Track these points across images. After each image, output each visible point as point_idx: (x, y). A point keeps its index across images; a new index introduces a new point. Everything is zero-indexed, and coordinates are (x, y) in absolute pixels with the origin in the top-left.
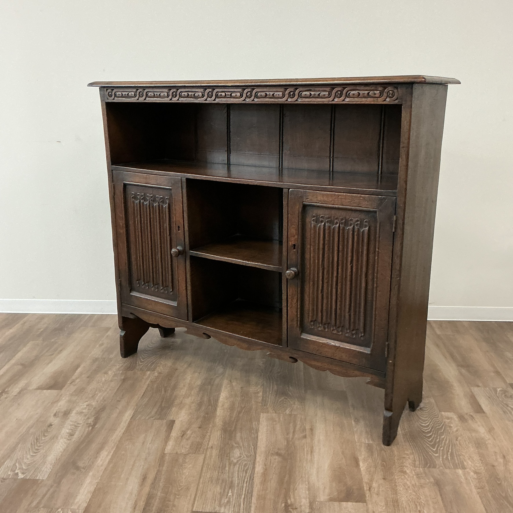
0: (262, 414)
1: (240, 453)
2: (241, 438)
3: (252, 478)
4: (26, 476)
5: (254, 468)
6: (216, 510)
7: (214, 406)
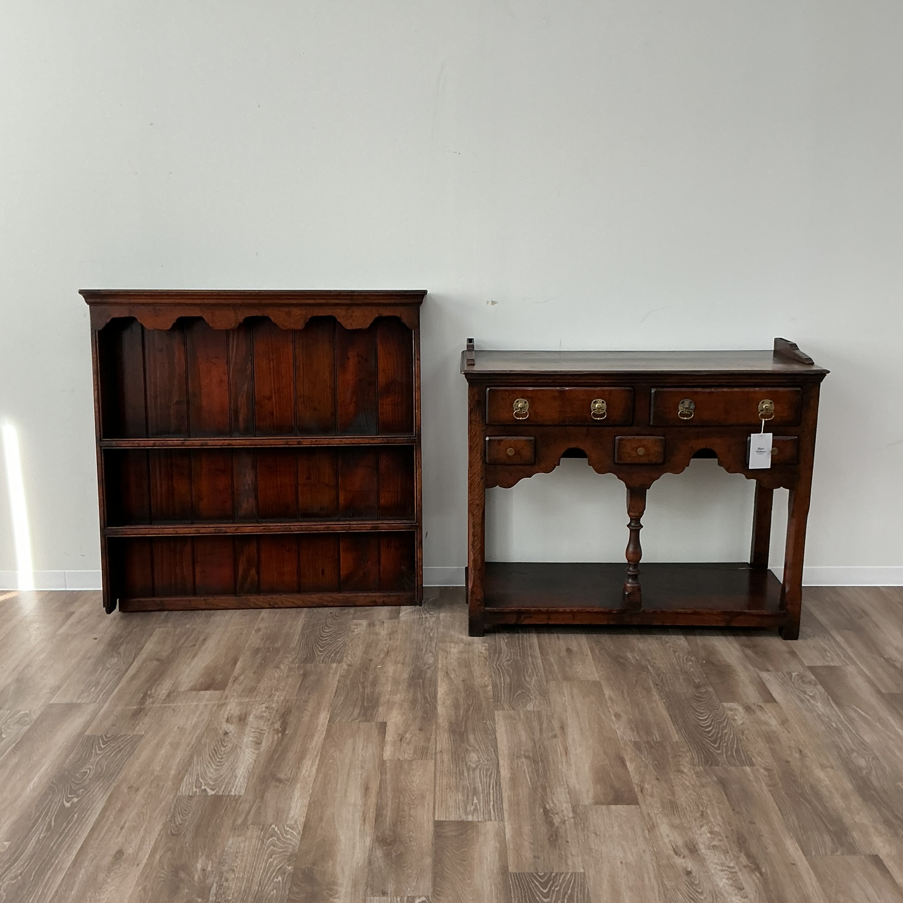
0: (496, 711)
1: (478, 758)
2: (476, 739)
3: (498, 783)
4: (218, 792)
5: (498, 772)
6: (463, 818)
7: (433, 705)
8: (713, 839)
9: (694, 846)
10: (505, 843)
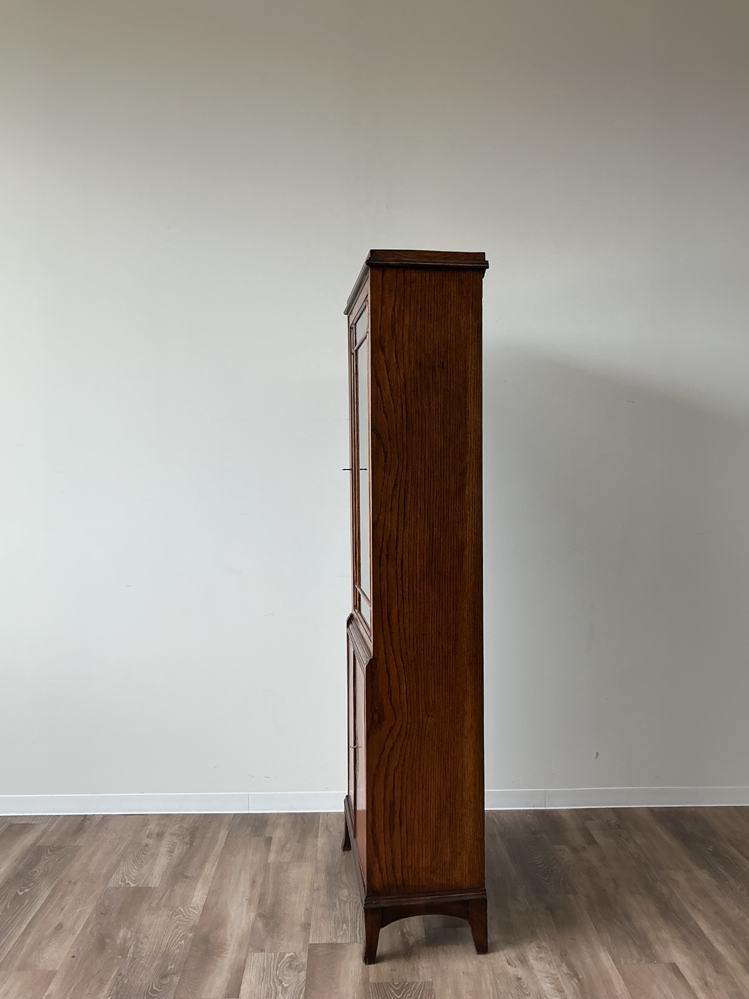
9: (525, 958)
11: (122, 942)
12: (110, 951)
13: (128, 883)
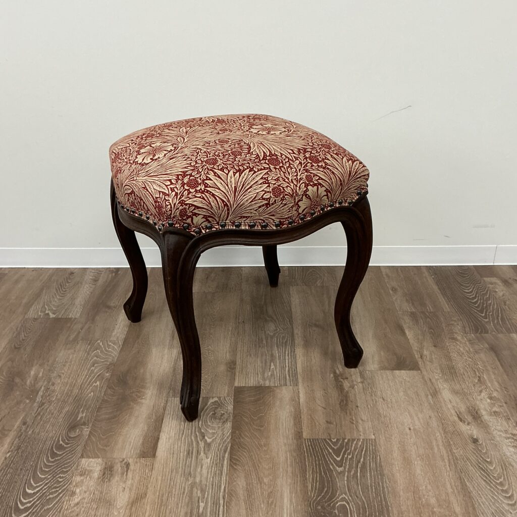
8: (494, 404)
9: (477, 413)
10: (299, 408)
11: (33, 382)
12: (18, 393)
13: (48, 314)
